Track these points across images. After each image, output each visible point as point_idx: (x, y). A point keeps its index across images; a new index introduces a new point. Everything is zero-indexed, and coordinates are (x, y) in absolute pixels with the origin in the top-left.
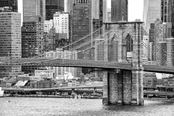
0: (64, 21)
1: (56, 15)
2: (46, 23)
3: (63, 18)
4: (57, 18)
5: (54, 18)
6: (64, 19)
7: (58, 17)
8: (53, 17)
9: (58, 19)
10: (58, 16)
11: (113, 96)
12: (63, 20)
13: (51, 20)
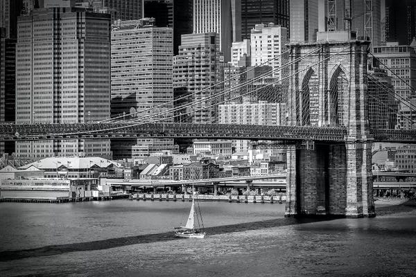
0: (273, 41)
1: (256, 30)
2: (236, 48)
3: (269, 37)
4: (258, 36)
5: (252, 36)
6: (272, 37)
7: (260, 35)
8: (250, 36)
9: (260, 37)
10: (261, 32)
11: (307, 197)
12: (269, 39)
13: (245, 41)
